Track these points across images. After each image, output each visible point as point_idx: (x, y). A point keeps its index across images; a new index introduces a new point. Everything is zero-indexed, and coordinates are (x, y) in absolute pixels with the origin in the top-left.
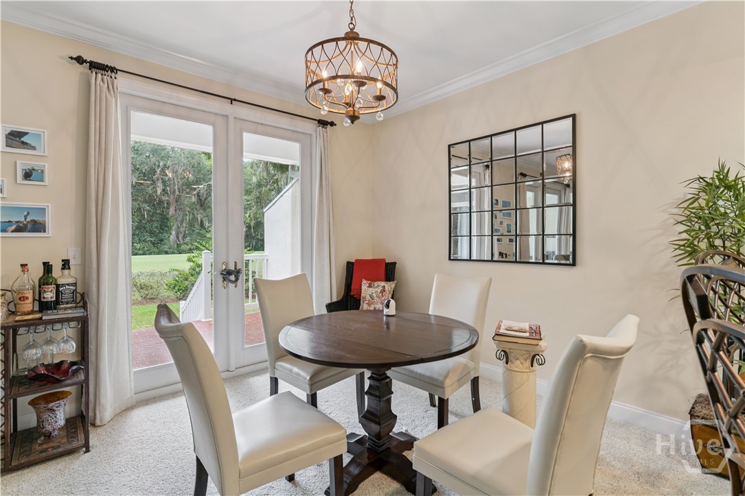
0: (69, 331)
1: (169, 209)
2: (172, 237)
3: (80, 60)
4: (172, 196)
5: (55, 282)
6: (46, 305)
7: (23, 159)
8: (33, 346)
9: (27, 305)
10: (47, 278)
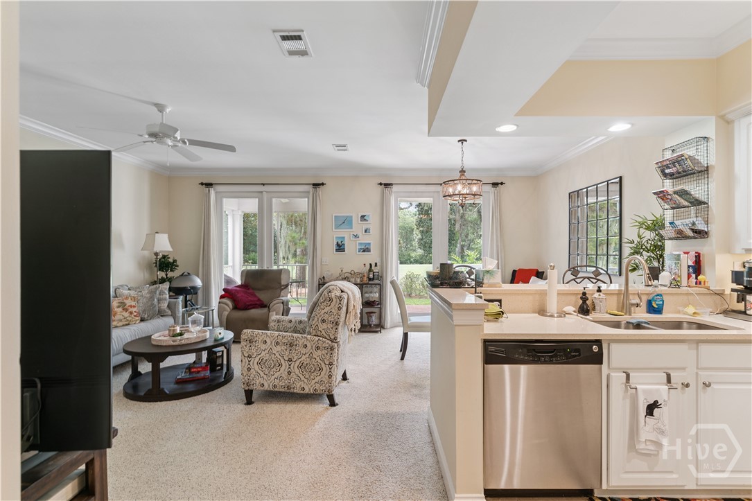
0: (376, 289)
1: (455, 225)
2: (457, 249)
3: (381, 184)
4: (457, 214)
5: (372, 271)
6: (370, 279)
7: (365, 225)
8: (366, 293)
9: (365, 279)
10: (370, 270)
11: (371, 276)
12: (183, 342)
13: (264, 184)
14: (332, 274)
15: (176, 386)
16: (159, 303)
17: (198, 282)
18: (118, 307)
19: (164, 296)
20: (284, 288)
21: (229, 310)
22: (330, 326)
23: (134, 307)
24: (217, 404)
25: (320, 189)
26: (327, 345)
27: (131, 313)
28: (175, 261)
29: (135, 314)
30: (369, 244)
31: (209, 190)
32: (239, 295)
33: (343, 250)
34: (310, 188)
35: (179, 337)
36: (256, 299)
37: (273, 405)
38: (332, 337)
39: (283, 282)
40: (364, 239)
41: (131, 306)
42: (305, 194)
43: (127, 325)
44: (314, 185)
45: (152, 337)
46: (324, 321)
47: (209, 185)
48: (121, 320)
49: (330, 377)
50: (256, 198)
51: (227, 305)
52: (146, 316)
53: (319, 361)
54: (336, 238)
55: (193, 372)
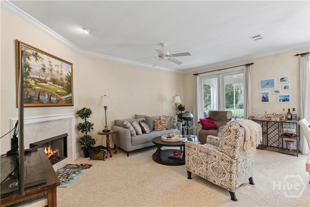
0: (293, 126)
3: (298, 55)
5: (291, 114)
6: (288, 119)
7: (284, 84)
8: (285, 128)
9: (284, 119)
10: (289, 113)
11: (289, 117)
12: (170, 141)
13: (220, 70)
14: (258, 115)
15: (168, 159)
16: (173, 123)
17: (192, 116)
18: (159, 123)
19: (175, 120)
20: (229, 121)
21: (200, 129)
22: (230, 148)
23: (164, 124)
24: (177, 173)
25: (250, 67)
26: (228, 160)
27: (163, 126)
28: (184, 107)
29: (164, 126)
30: (288, 96)
31: (196, 77)
32: (205, 123)
33: (267, 101)
34: (244, 67)
35: (169, 139)
36: (213, 125)
37: (200, 184)
38: (232, 156)
39: (228, 118)
40: (284, 93)
41: (163, 123)
42: (241, 71)
43: (161, 130)
44: (246, 65)
45: (162, 137)
46: (226, 144)
47: (197, 75)
48: (160, 128)
49: (231, 180)
50: (216, 77)
51: (200, 126)
52: (168, 128)
53: (223, 168)
54: (262, 93)
55: (176, 154)
